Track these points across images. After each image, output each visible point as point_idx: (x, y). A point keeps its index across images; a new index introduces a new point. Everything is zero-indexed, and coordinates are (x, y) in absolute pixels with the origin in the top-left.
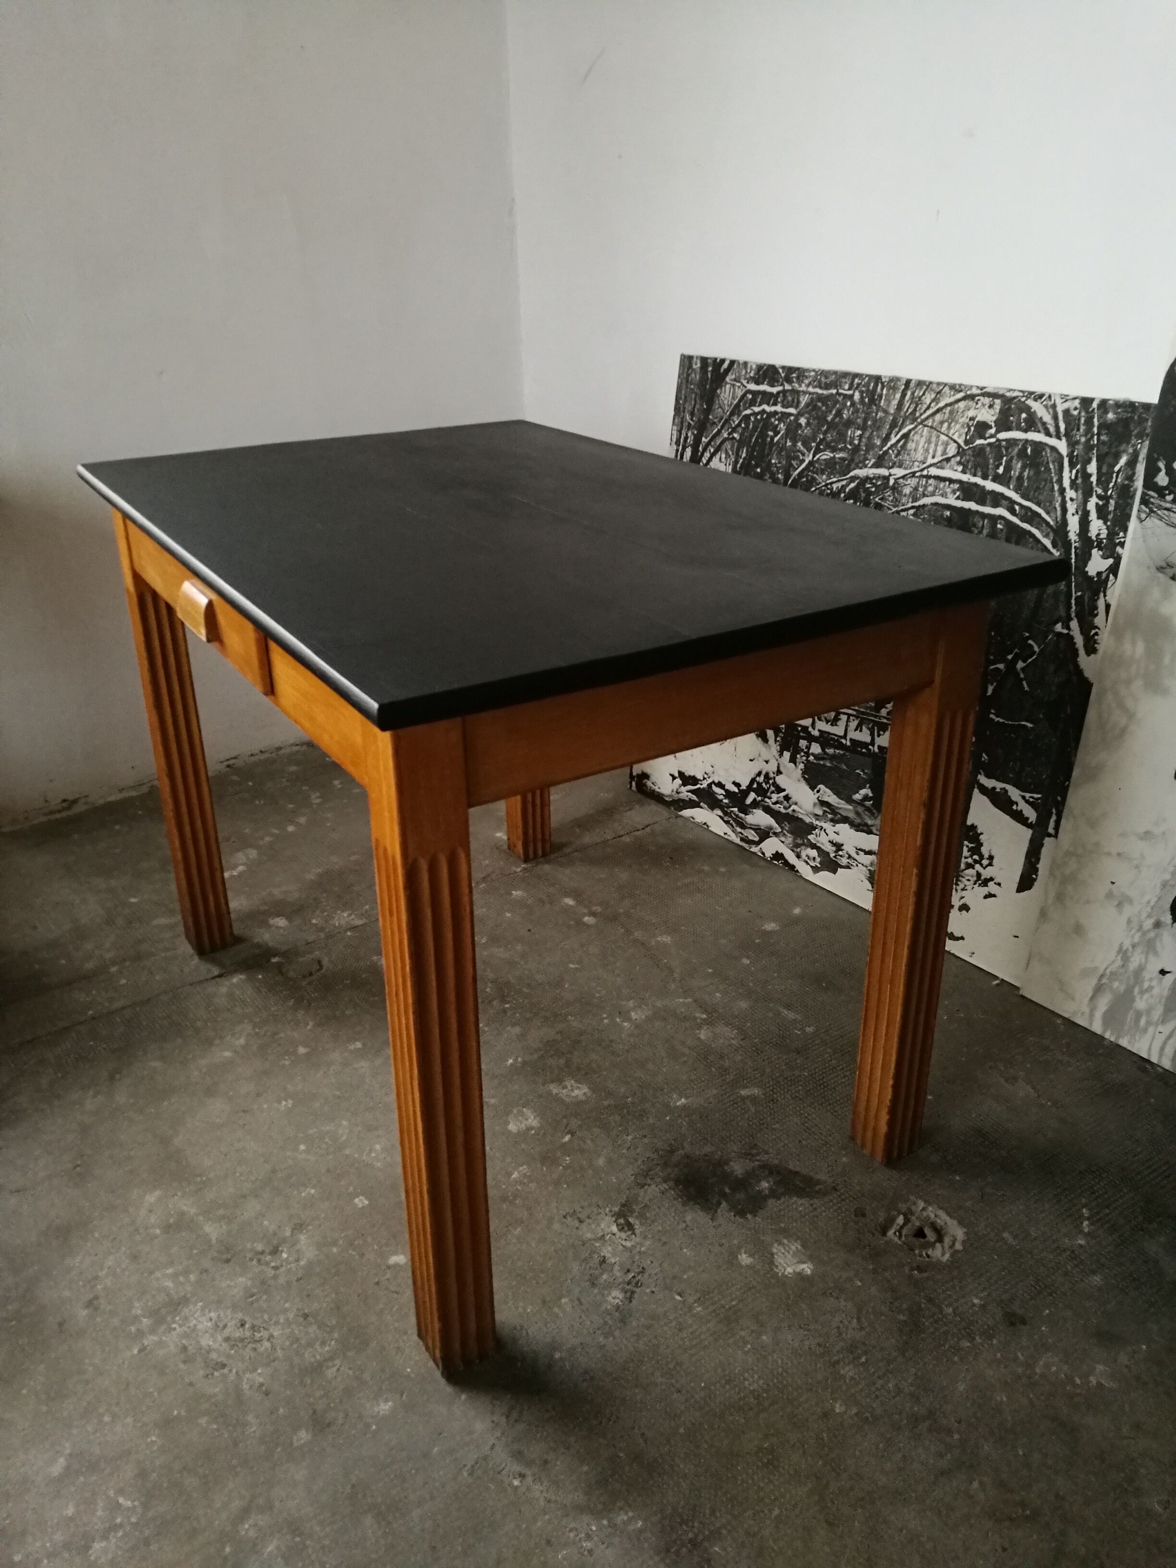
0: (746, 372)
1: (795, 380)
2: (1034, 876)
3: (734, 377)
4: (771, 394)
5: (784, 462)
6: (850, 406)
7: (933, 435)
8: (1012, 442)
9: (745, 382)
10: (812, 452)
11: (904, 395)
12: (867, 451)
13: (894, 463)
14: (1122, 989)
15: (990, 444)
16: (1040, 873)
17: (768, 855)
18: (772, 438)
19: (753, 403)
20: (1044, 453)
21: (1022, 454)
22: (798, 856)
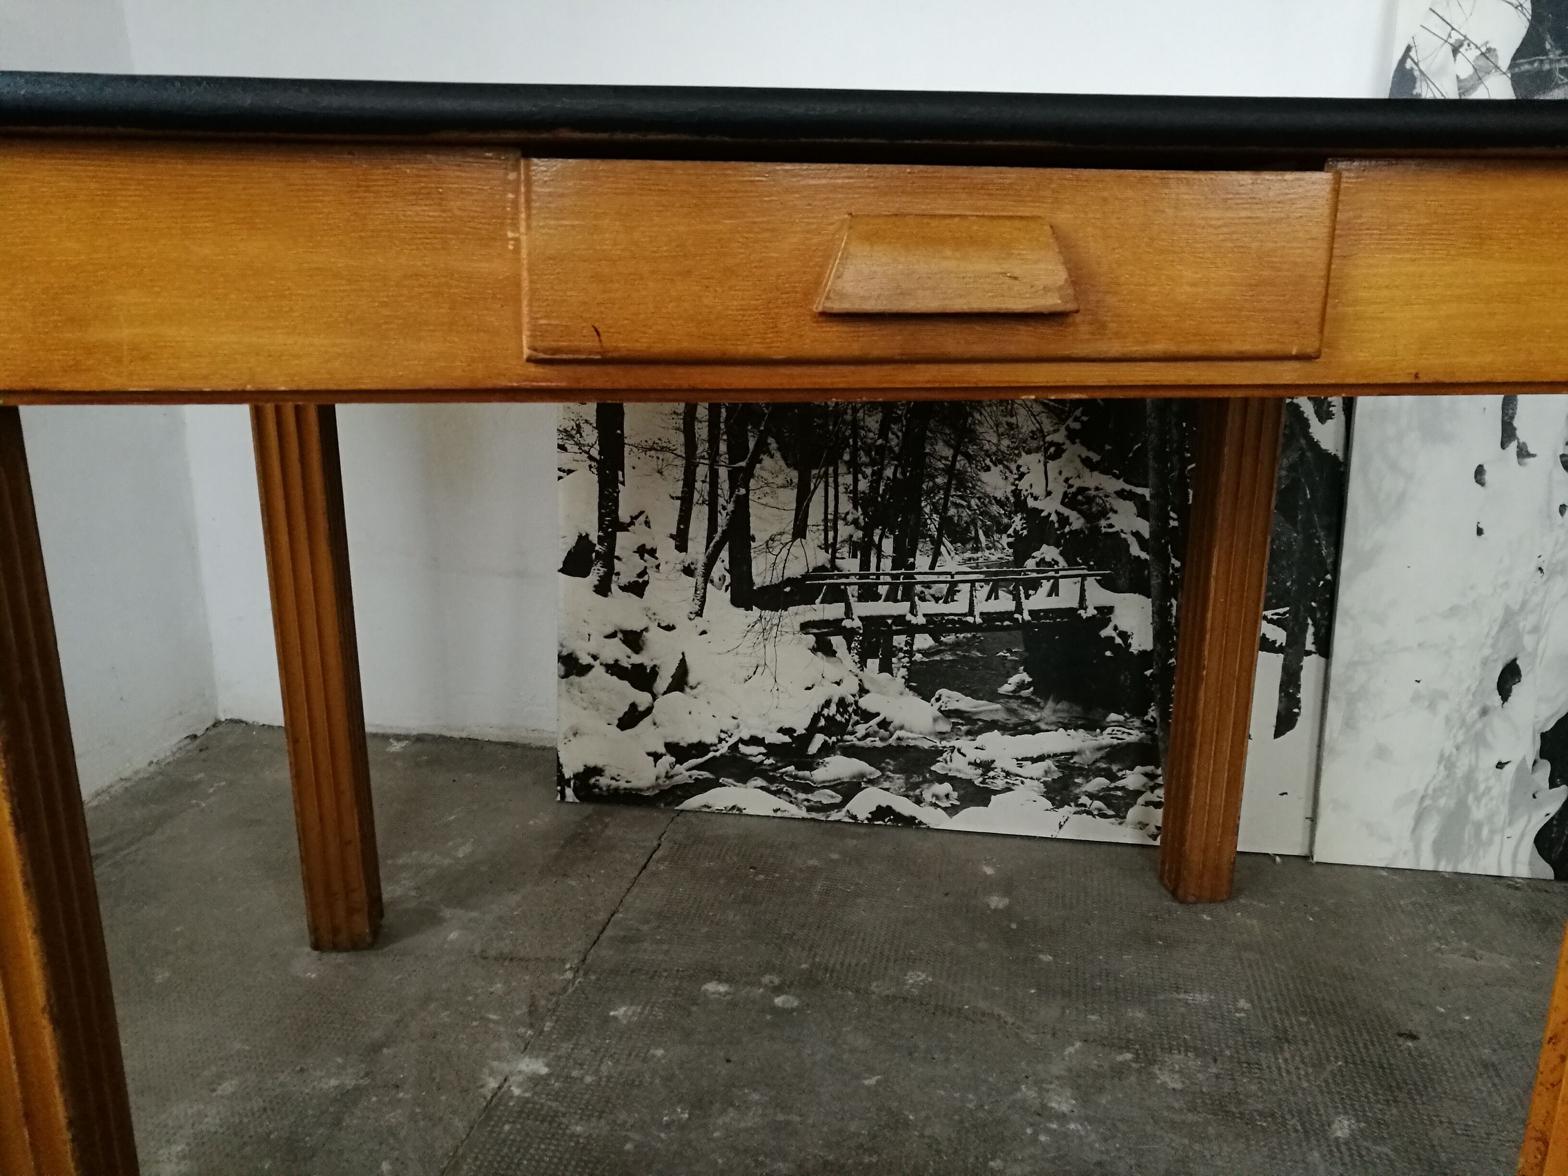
2: (1296, 710)
14: (1452, 803)
16: (1303, 704)
17: (863, 815)
22: (919, 801)
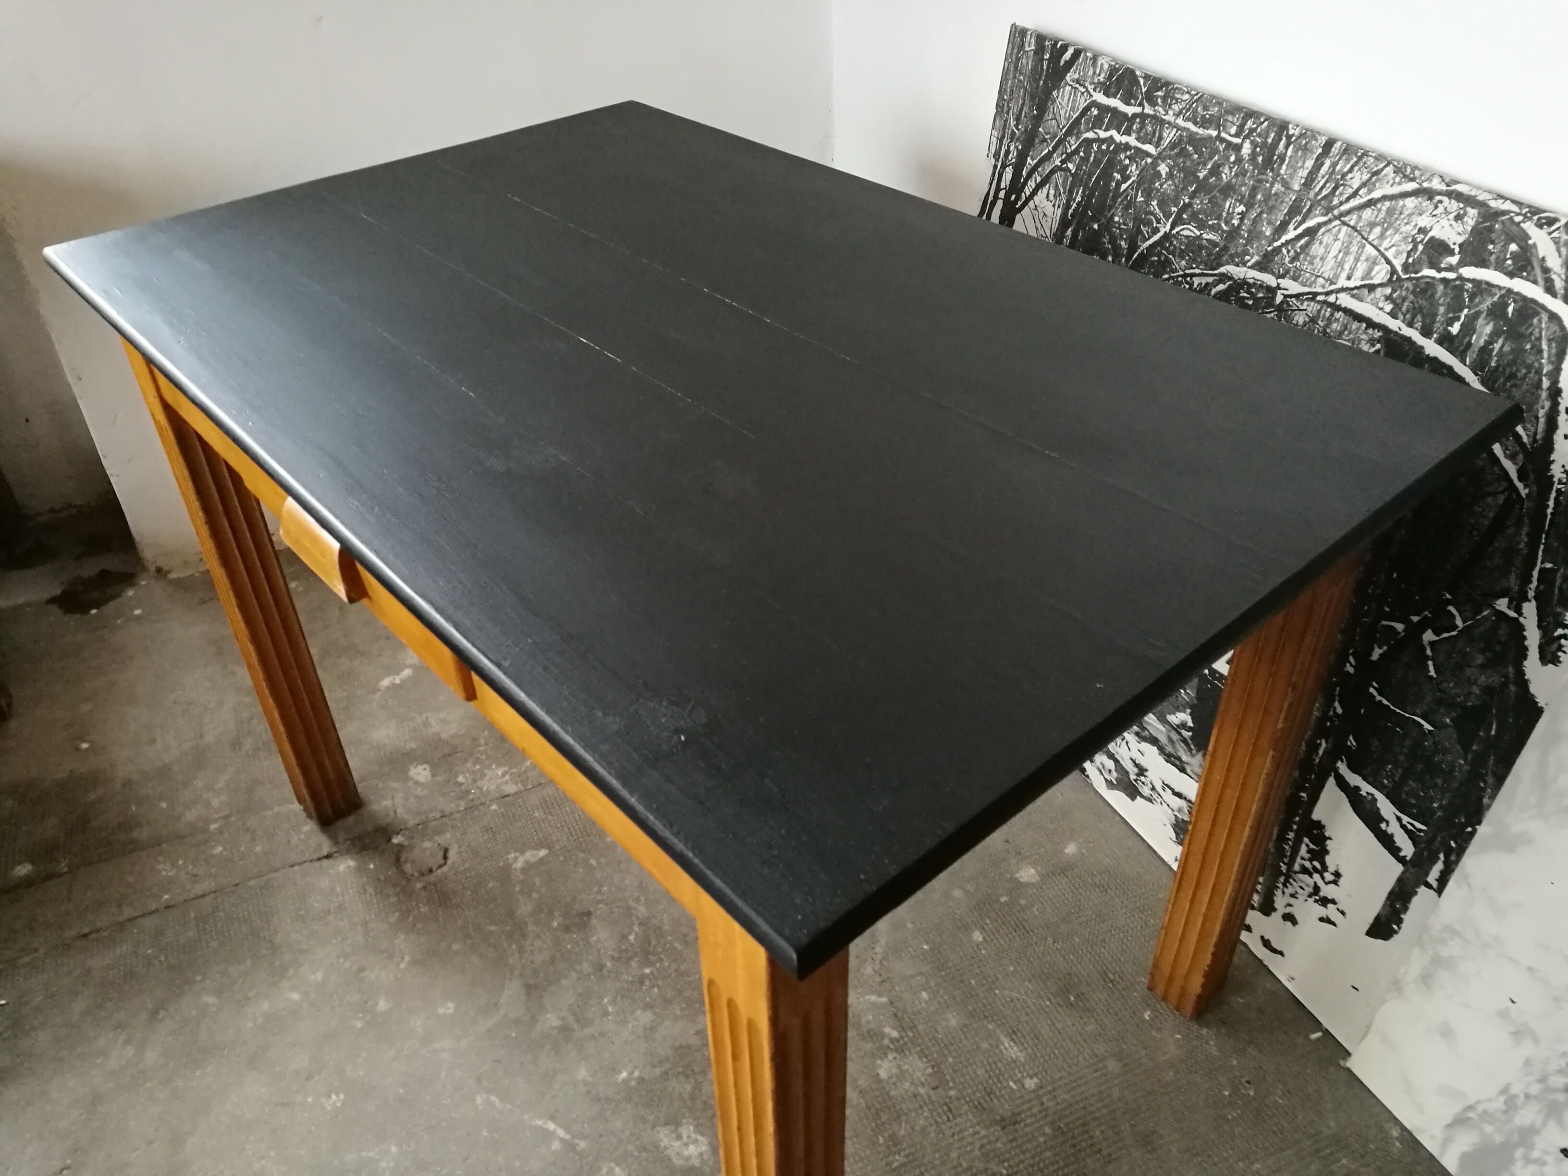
0: (1094, 73)
1: (1159, 101)
2: (1395, 927)
3: (1076, 76)
4: (1125, 115)
5: (1131, 225)
6: (1234, 163)
7: (1355, 242)
8: (1482, 288)
9: (1090, 88)
10: (1171, 220)
11: (1318, 165)
12: (1249, 241)
13: (1287, 272)
14: (1498, 1139)
15: (1445, 281)
16: (1403, 926)
18: (1118, 185)
19: (1097, 123)
20: (1535, 321)
21: (1497, 312)
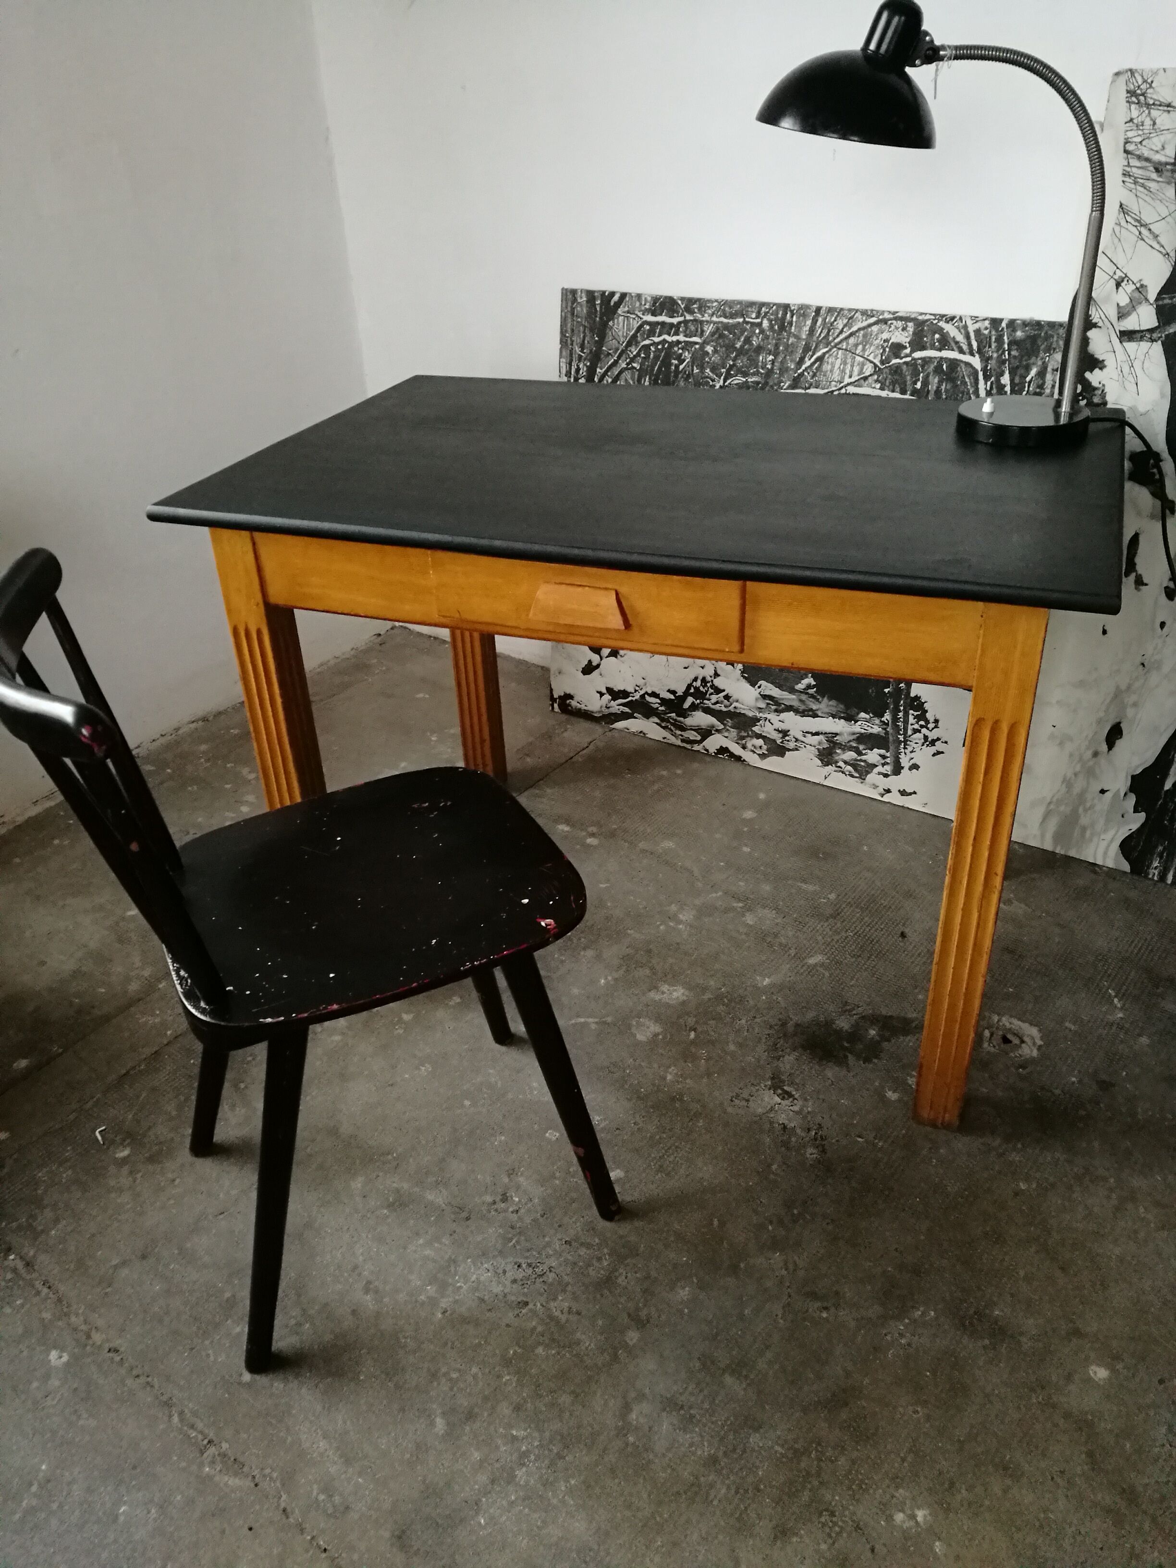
0: (641, 304)
1: (696, 310)
3: (626, 309)
4: (672, 325)
6: (759, 333)
7: (848, 357)
8: (926, 361)
9: (640, 314)
10: (722, 378)
11: (815, 321)
12: (781, 373)
13: (811, 384)
15: (906, 363)
17: (712, 750)
18: (677, 367)
19: (652, 333)
20: (959, 369)
21: (938, 370)
22: (744, 747)
